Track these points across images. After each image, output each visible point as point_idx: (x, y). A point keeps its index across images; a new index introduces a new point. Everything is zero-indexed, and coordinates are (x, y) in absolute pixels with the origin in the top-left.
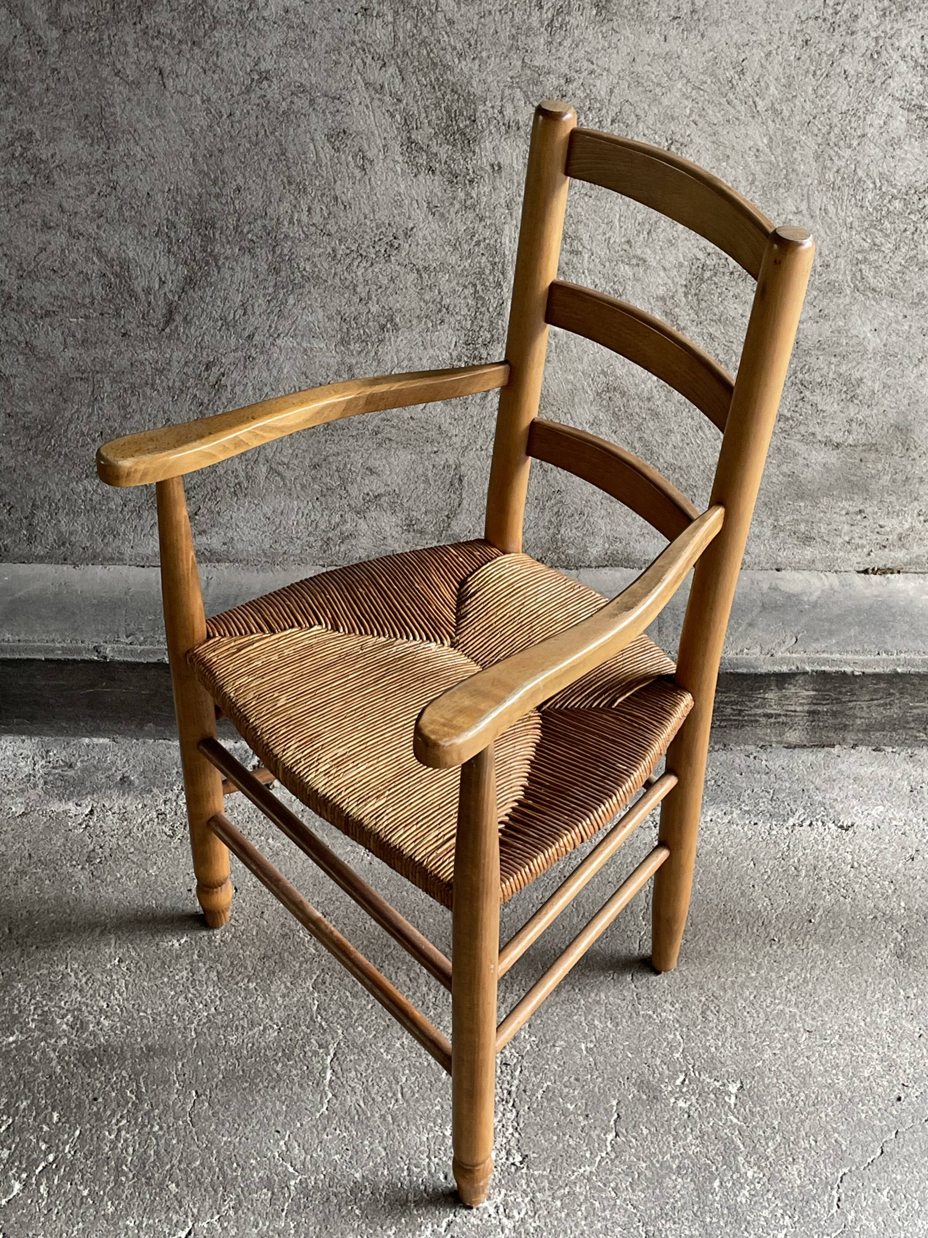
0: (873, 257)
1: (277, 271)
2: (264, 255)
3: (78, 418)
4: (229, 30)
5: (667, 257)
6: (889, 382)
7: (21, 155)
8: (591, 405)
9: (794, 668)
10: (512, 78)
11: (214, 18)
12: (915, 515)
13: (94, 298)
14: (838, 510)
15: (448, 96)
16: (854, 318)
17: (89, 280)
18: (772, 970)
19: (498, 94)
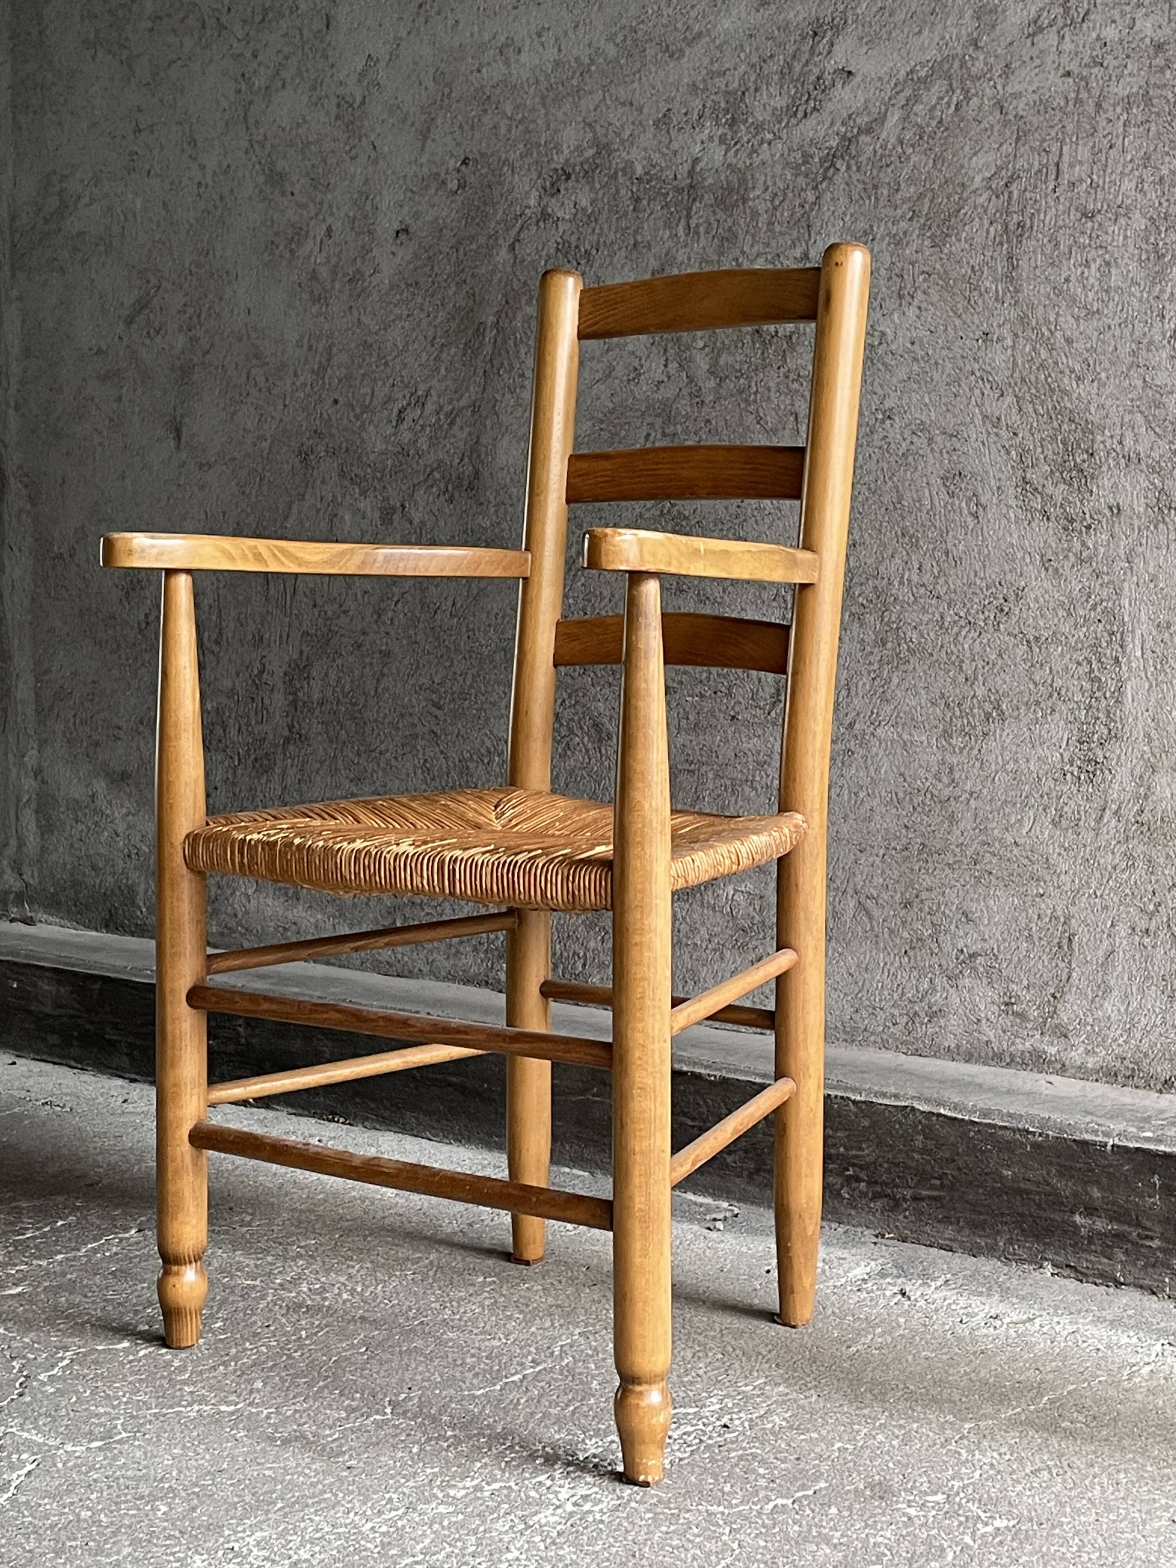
1: (884, 643)
2: (872, 623)
10: (1132, 400)
15: (1066, 426)
19: (1117, 421)
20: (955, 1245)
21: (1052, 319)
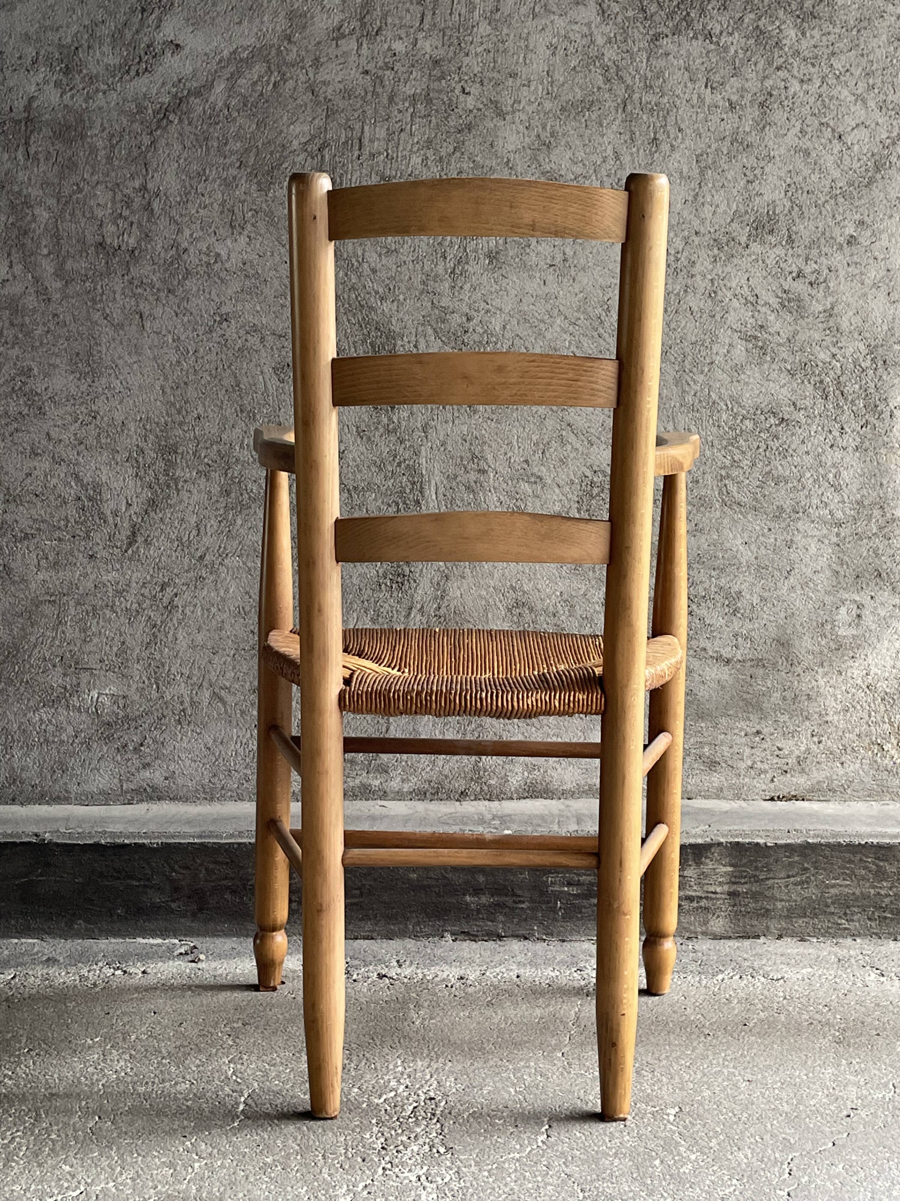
0: (735, 473)
1: (228, 493)
2: (217, 478)
3: (42, 643)
4: (198, 279)
5: (560, 474)
6: (766, 595)
7: (20, 388)
8: (504, 620)
10: (423, 317)
11: (186, 269)
12: (809, 736)
13: (68, 521)
14: (736, 731)
15: (373, 333)
16: (726, 532)
17: (65, 503)
18: (707, 1050)
19: (413, 331)
20: (375, 935)
21: (360, 254)
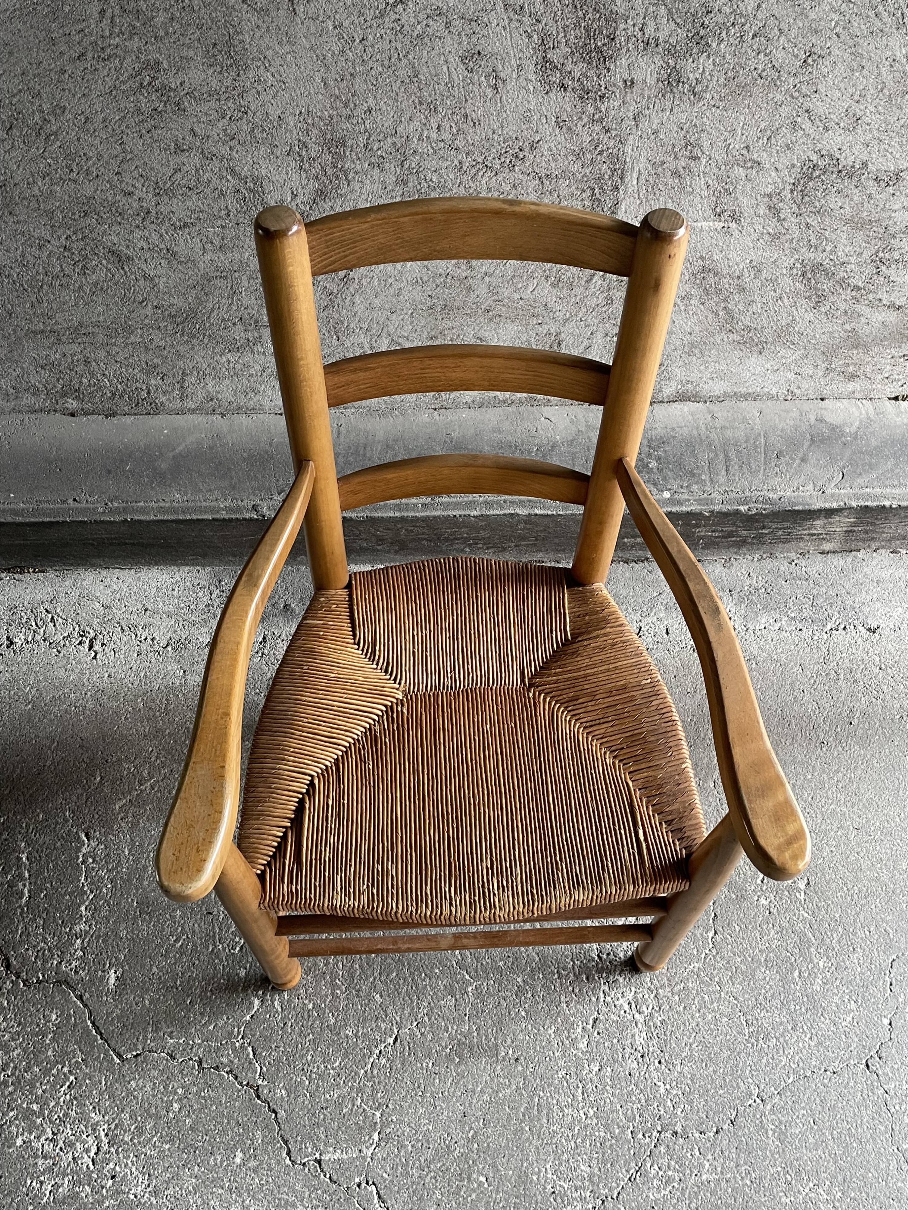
5: (782, 159)
9: (842, 504)
13: (229, 211)
18: (824, 772)
